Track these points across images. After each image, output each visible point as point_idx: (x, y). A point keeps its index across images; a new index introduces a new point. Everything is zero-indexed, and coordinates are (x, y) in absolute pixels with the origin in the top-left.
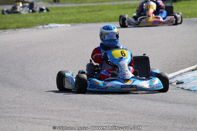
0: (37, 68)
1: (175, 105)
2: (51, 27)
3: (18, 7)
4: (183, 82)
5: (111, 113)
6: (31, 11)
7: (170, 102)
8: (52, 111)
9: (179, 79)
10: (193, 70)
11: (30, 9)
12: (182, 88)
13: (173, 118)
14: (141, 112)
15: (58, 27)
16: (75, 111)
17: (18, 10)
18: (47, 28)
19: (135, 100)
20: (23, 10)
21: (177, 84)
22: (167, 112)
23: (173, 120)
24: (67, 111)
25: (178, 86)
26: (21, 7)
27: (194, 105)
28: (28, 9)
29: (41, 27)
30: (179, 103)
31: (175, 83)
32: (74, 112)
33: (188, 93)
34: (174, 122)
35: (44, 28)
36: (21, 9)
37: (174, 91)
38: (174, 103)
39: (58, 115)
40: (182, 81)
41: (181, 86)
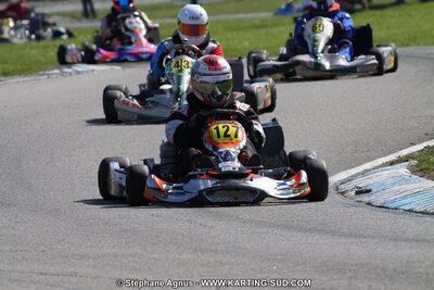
0: (47, 164)
1: (353, 239)
2: (78, 72)
3: (6, 29)
4: (370, 191)
5: (212, 260)
6: (33, 36)
7: (342, 235)
8: (82, 257)
9: (362, 183)
10: (392, 163)
11: (31, 33)
12: (369, 204)
13: (350, 270)
14: (279, 258)
15: (93, 71)
16: (133, 256)
17: (6, 35)
18: (70, 74)
19: (265, 230)
20: (15, 36)
21: (357, 193)
22: (335, 256)
23: (349, 274)
24: (116, 256)
25: (359, 198)
26: (12, 28)
27: (395, 240)
28: (27, 32)
29: (57, 71)
30: (362, 236)
31: (353, 193)
32: (130, 259)
33: (381, 214)
34: (351, 278)
35: (63, 74)
36: (12, 32)
37: (352, 209)
38: (351, 235)
39: (94, 267)
40: (368, 188)
41: (365, 198)
